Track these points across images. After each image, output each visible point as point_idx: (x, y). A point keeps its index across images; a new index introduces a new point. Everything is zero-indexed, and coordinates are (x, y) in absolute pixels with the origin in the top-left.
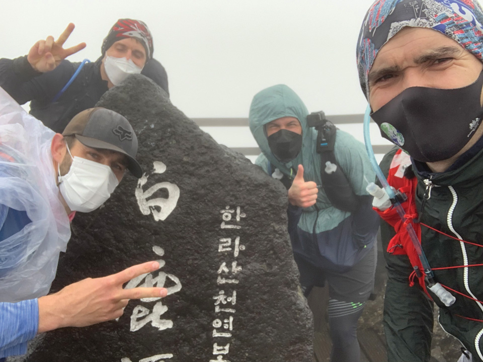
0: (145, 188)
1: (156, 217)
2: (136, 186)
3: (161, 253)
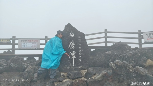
0: (71, 34)
1: (72, 37)
2: (70, 34)
3: (73, 40)
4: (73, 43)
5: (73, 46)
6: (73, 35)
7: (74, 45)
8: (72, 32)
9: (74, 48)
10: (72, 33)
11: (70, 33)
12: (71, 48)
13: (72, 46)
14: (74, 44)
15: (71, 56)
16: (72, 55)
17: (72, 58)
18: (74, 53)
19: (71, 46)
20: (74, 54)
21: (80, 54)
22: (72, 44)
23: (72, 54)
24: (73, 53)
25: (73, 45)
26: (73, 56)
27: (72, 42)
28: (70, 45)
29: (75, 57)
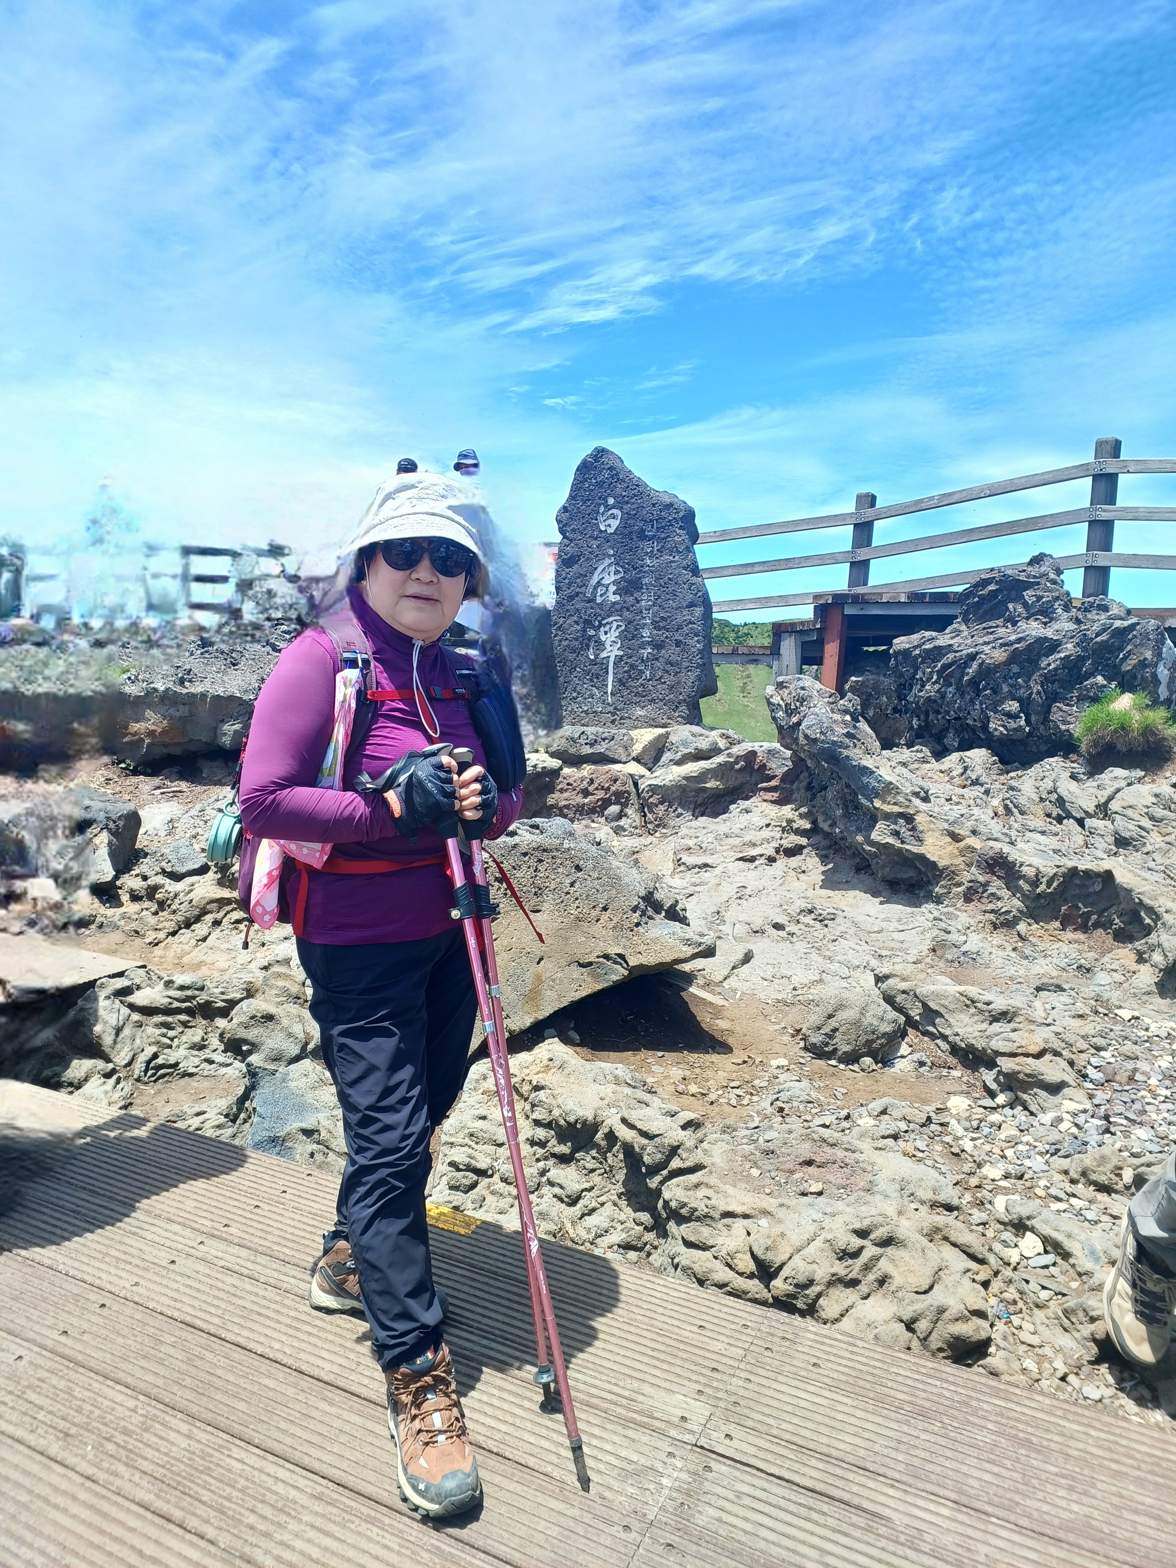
0: (603, 514)
1: (611, 530)
2: (598, 513)
3: (612, 552)
4: (610, 565)
5: (612, 588)
6: (614, 517)
7: (616, 582)
8: (611, 501)
9: (618, 598)
10: (608, 508)
11: (602, 509)
12: (599, 600)
13: (607, 586)
14: (617, 572)
15: (600, 645)
16: (603, 638)
17: (604, 655)
18: (615, 625)
19: (599, 583)
20: (613, 635)
21: (646, 633)
22: (606, 574)
23: (606, 633)
24: (607, 627)
25: (613, 578)
26: (608, 644)
27: (607, 562)
28: (595, 579)
29: (621, 653)
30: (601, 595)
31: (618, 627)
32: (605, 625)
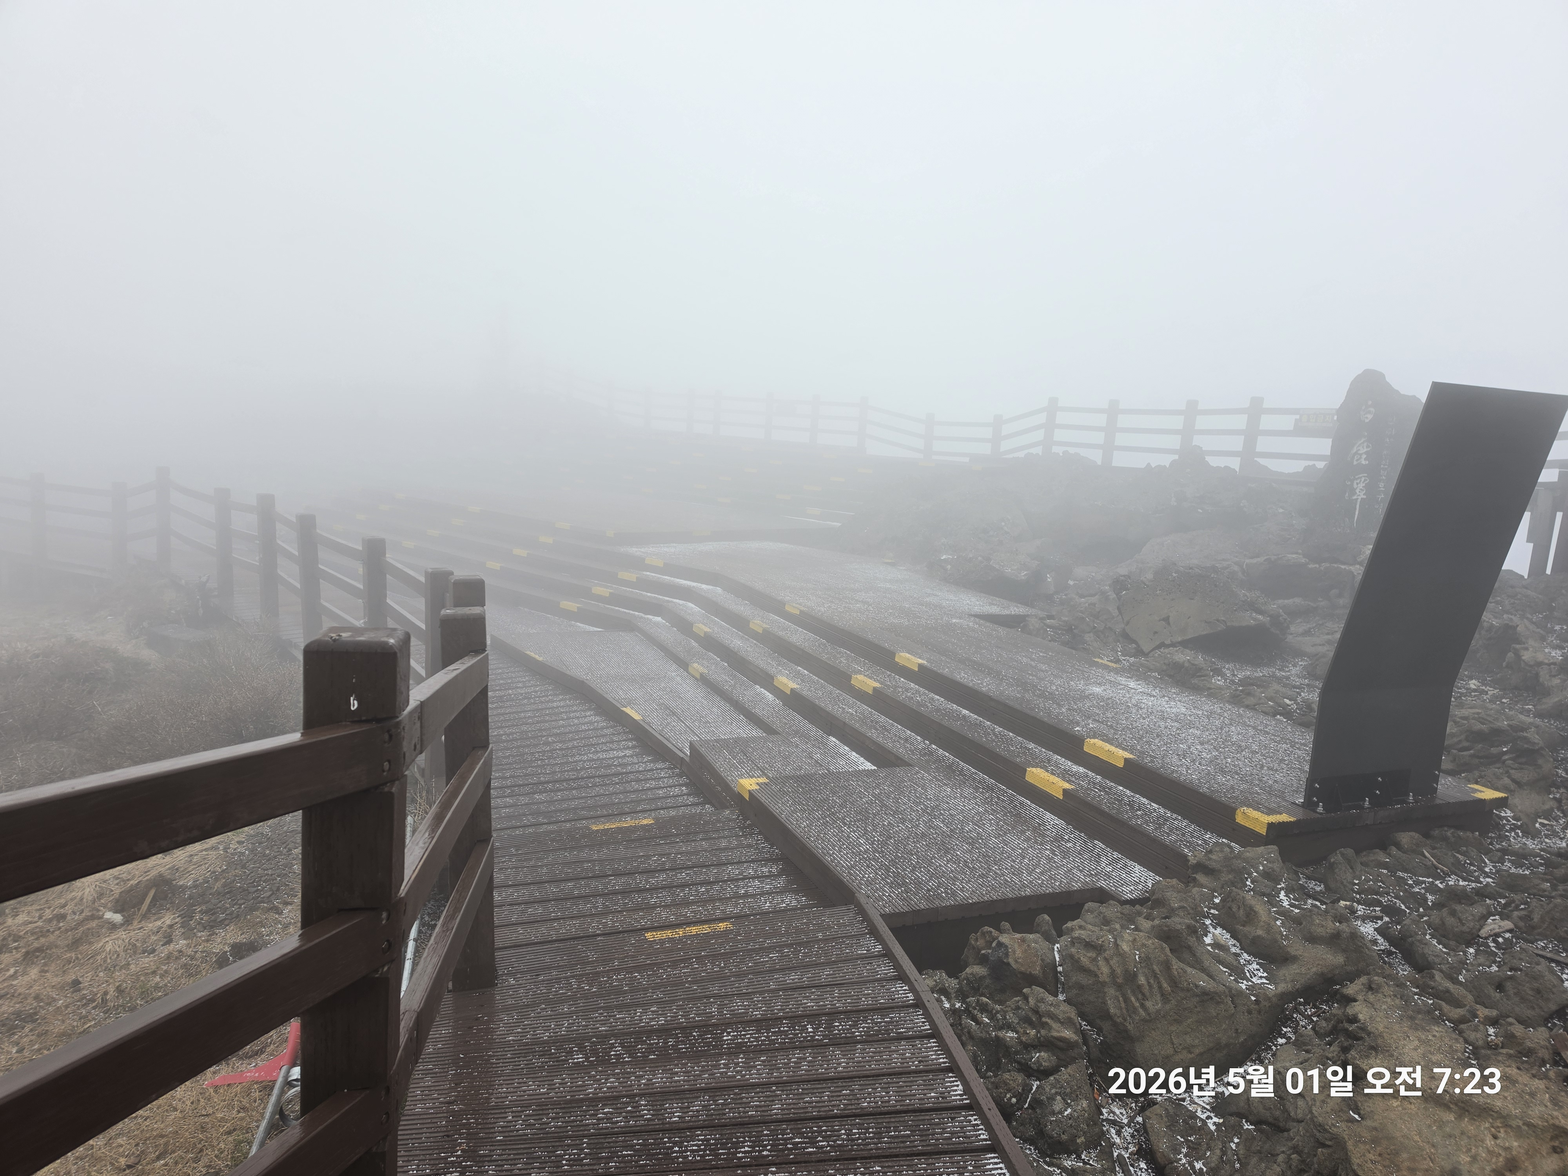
0: (1364, 411)
1: (1367, 421)
2: (1361, 409)
3: (1366, 434)
4: (1363, 443)
5: (1364, 456)
6: (1370, 412)
7: (1366, 453)
8: (1370, 404)
9: (1367, 462)
10: (1367, 407)
11: (1363, 408)
12: (1355, 463)
13: (1361, 455)
14: (1368, 447)
15: (1353, 492)
16: (1355, 486)
17: (1355, 497)
18: (1363, 480)
19: (1356, 453)
20: (1361, 485)
21: (1381, 485)
22: (1361, 447)
23: (1357, 484)
24: (1358, 481)
25: (1365, 450)
26: (1357, 491)
27: (1362, 440)
28: (1355, 450)
29: (1365, 497)
30: (1357, 460)
31: (1365, 481)
32: (1357, 479)
